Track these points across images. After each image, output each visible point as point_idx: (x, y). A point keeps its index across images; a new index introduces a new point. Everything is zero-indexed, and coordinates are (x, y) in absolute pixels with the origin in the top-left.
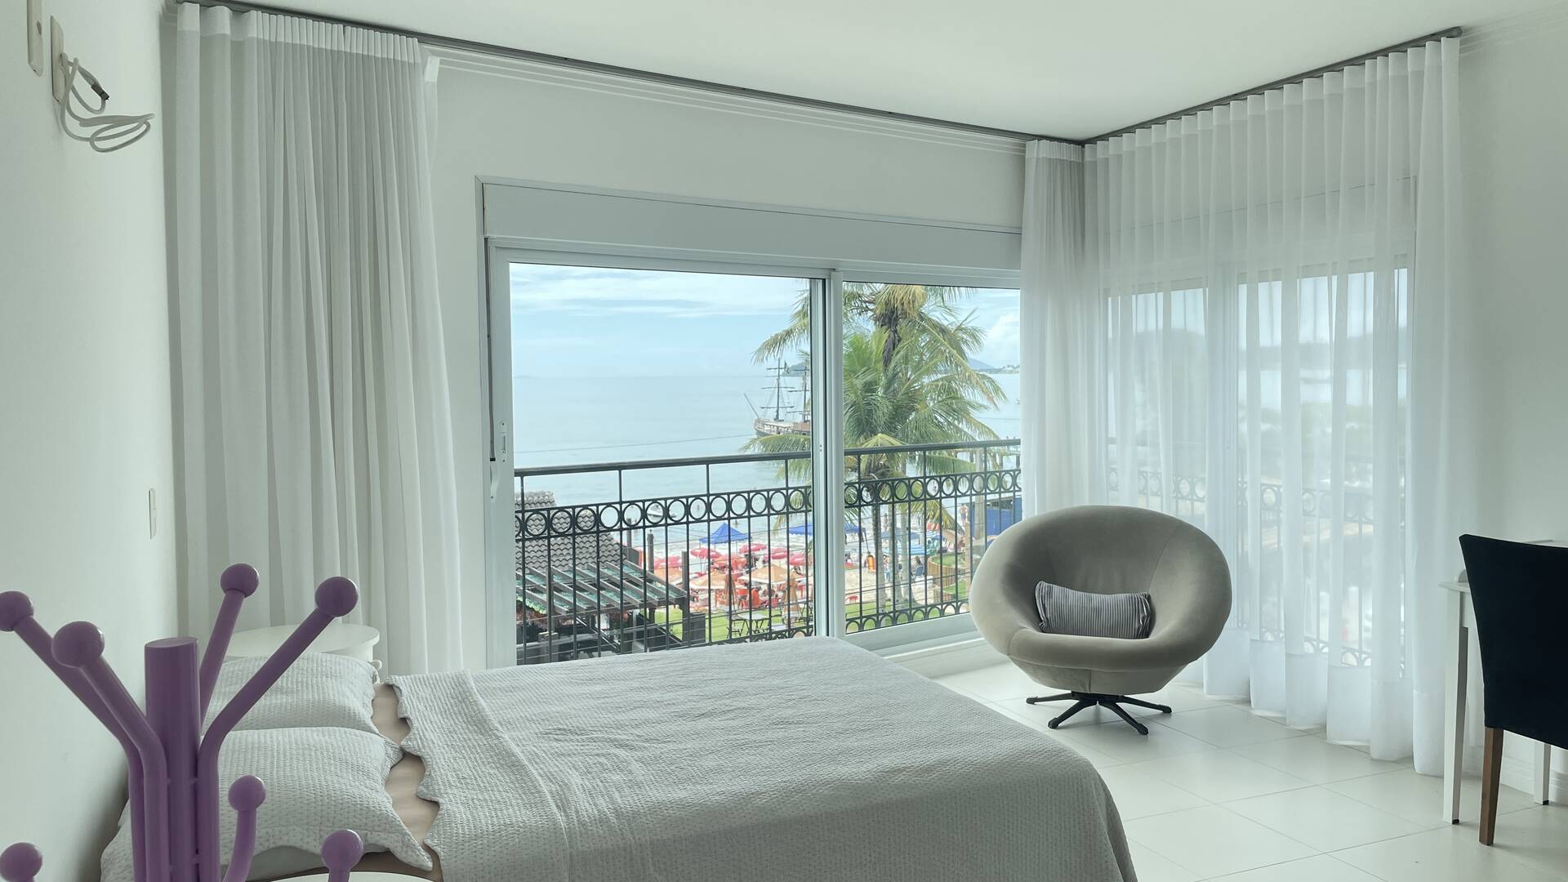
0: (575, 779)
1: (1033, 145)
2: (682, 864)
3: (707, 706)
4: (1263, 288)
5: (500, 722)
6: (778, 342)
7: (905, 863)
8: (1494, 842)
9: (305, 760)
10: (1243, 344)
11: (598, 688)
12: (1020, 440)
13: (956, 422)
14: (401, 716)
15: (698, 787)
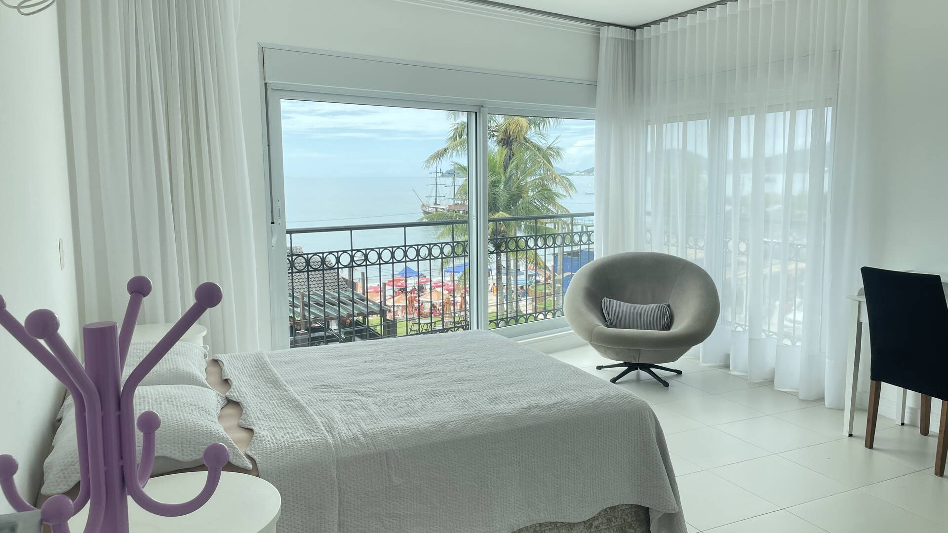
0: (337, 415)
1: (604, 29)
2: (404, 464)
3: (413, 371)
4: (744, 119)
5: (286, 382)
6: (439, 155)
7: (537, 462)
8: (874, 446)
9: (169, 404)
10: (731, 156)
11: (345, 361)
12: (593, 213)
13: (547, 205)
14: (225, 378)
15: (412, 418)
